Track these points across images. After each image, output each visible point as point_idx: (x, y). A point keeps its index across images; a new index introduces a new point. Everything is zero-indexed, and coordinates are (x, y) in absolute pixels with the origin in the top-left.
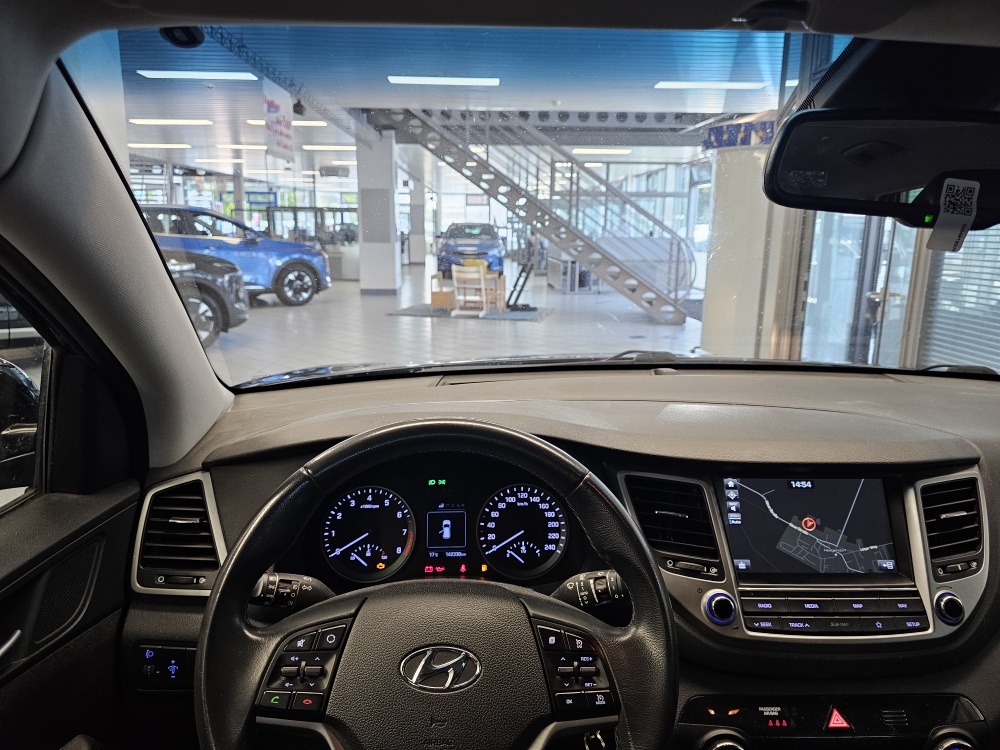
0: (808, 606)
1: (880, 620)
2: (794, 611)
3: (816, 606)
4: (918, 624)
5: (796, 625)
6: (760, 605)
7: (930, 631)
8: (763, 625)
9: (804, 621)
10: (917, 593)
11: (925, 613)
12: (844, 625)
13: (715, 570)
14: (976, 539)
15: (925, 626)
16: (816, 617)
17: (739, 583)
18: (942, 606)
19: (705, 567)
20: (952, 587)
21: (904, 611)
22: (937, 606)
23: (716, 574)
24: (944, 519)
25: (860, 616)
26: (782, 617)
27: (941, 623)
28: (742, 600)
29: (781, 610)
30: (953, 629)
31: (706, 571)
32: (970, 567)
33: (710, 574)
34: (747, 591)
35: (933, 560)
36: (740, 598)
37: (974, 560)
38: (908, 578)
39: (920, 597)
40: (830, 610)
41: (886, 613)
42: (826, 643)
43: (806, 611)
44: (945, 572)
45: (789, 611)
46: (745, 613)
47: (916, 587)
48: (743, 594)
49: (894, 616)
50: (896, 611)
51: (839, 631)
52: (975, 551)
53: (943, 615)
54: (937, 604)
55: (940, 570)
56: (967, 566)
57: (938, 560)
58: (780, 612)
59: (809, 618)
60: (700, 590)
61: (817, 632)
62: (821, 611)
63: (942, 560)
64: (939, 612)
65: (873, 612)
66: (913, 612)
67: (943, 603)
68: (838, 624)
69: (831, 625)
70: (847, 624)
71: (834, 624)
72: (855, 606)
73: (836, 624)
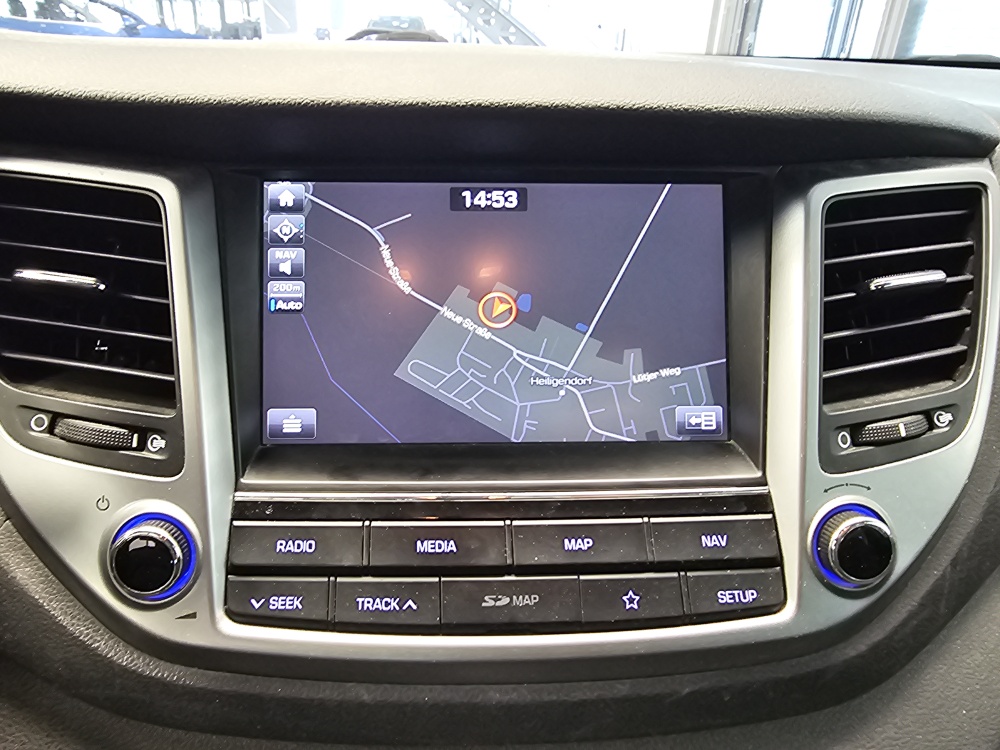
0: (425, 546)
1: (637, 586)
2: (377, 561)
4: (750, 595)
5: (379, 605)
6: (281, 546)
7: (784, 615)
8: (277, 603)
9: (401, 593)
10: (763, 503)
11: (777, 561)
12: (521, 601)
13: (160, 443)
14: (959, 348)
15: (772, 600)
16: (443, 579)
17: (242, 477)
18: (832, 545)
19: (136, 436)
20: (869, 489)
21: (718, 556)
22: (818, 541)
23: (160, 455)
24: (881, 290)
25: (579, 573)
26: (339, 579)
27: (823, 589)
28: (233, 530)
29: (341, 561)
30: (853, 607)
31: (135, 445)
32: (932, 426)
33: (145, 454)
34: (255, 503)
35: (826, 408)
36: (231, 524)
37: (945, 408)
38: (748, 459)
39: (772, 512)
40: (491, 559)
41: (659, 563)
42: (457, 657)
43: (416, 562)
44: (855, 443)
45: (365, 563)
46: (231, 569)
47: (766, 484)
48: (241, 510)
49: (682, 573)
50: (692, 557)
51: (506, 620)
52: (950, 383)
53: (830, 568)
54: (819, 536)
55: (844, 437)
56: (925, 425)
57: (839, 407)
58: (336, 563)
59: (420, 583)
60: (103, 503)
61: (434, 626)
62: (463, 562)
63: (854, 407)
64: (821, 561)
65: (622, 560)
66: (744, 559)
67: (836, 535)
68: (505, 601)
69: (484, 604)
70: (535, 599)
71: (496, 600)
72: (569, 545)
73: (500, 599)
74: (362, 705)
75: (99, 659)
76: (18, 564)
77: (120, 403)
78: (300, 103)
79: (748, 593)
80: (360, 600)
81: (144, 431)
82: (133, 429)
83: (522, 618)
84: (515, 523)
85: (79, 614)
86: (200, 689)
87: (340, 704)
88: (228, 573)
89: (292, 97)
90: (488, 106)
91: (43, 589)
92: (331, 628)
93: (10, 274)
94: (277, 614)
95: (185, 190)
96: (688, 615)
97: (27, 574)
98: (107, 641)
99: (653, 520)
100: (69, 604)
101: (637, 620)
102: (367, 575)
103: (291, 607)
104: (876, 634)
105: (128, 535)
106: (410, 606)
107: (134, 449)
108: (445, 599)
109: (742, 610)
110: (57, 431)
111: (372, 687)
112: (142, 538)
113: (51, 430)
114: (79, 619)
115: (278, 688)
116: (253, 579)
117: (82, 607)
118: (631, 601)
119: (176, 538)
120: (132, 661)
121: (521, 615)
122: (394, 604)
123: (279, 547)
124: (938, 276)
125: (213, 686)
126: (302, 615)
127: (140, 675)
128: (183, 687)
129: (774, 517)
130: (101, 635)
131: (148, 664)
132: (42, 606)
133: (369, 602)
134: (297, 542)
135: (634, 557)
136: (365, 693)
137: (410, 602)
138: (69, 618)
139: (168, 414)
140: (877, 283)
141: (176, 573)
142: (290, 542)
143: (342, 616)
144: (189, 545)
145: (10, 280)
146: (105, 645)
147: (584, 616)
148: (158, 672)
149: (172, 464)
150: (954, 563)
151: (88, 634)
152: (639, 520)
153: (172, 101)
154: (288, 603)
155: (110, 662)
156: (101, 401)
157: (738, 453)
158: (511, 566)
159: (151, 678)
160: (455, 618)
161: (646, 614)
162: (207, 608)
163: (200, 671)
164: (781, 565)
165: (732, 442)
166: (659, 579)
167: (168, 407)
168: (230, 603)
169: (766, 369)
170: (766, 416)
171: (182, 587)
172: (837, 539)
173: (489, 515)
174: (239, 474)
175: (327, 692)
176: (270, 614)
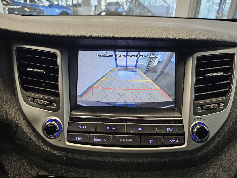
0: (108, 128)
1: (153, 138)
4: (177, 141)
5: (98, 140)
6: (79, 127)
7: (184, 146)
8: (78, 139)
9: (103, 138)
10: (181, 122)
11: (183, 134)
12: (128, 140)
13: (55, 105)
14: (227, 89)
15: (182, 143)
16: (112, 135)
17: (72, 112)
18: (195, 131)
19: (50, 103)
20: (204, 119)
21: (170, 133)
23: (55, 107)
24: (209, 76)
25: (140, 135)
26: (90, 134)
27: (193, 141)
28: (69, 123)
29: (91, 130)
30: (200, 145)
31: (50, 105)
32: (219, 106)
33: (52, 107)
34: (74, 118)
35: (195, 102)
36: (69, 122)
37: (223, 103)
38: (179, 112)
39: (183, 124)
40: (122, 131)
41: (158, 134)
42: (114, 152)
43: (106, 131)
44: (201, 110)
45: (96, 131)
46: (68, 131)
47: (182, 118)
48: (71, 119)
49: (163, 136)
50: (165, 133)
51: (125, 144)
52: (224, 97)
53: (194, 136)
54: (192, 129)
55: (199, 108)
56: (218, 106)
57: (199, 102)
58: (90, 131)
59: (107, 136)
60: (43, 117)
61: (110, 145)
62: (116, 132)
63: (202, 102)
64: (193, 135)
65: (150, 133)
66: (176, 134)
67: (196, 129)
68: (125, 140)
69: (120, 141)
70: (131, 140)
71: (123, 140)
72: (139, 129)
74: (94, 161)
75: (41, 149)
76: (26, 128)
77: (47, 96)
78: (85, 36)
80: (95, 139)
81: (52, 102)
82: (50, 102)
83: (128, 144)
84: (127, 124)
86: (61, 156)
87: (90, 160)
88: (68, 132)
89: (84, 35)
90: (124, 38)
91: (31, 134)
92: (88, 144)
93: (26, 69)
95: (62, 52)
96: (163, 145)
97: (27, 130)
99: (157, 124)
100: (36, 137)
101: (152, 145)
102: (96, 134)
104: (205, 151)
105: (48, 123)
107: (50, 106)
108: (112, 139)
109: (175, 144)
110: (34, 101)
111: (97, 157)
112: (51, 124)
113: (33, 101)
114: (38, 140)
115: (77, 156)
116: (73, 133)
117: (38, 138)
118: (151, 141)
119: (57, 124)
120: (48, 149)
121: (128, 143)
122: (101, 140)
123: (78, 127)
124: (222, 74)
125: (64, 155)
126: (83, 141)
127: (49, 152)
128: (58, 155)
129: (183, 125)
130: (42, 144)
131: (51, 150)
132: (30, 137)
133: (96, 139)
134: (82, 126)
135: (152, 132)
136: (95, 158)
137: (105, 140)
139: (57, 99)
141: (57, 132)
142: (81, 126)
143: (91, 142)
144: (60, 126)
146: (43, 146)
147: (141, 144)
149: (57, 109)
150: (224, 136)
151: (39, 143)
152: (154, 124)
153: (60, 36)
154: (80, 139)
155: (43, 149)
156: (43, 96)
157: (177, 111)
158: (126, 133)
159: (52, 153)
160: (114, 143)
161: (154, 144)
162: (63, 139)
163: (61, 152)
164: (184, 135)
165: (176, 108)
166: (157, 137)
167: (57, 97)
168: (68, 138)
169: (183, 93)
170: (182, 103)
171: (58, 134)
172: (196, 130)
173: (122, 122)
174: (71, 111)
175: (87, 158)
176: (76, 141)
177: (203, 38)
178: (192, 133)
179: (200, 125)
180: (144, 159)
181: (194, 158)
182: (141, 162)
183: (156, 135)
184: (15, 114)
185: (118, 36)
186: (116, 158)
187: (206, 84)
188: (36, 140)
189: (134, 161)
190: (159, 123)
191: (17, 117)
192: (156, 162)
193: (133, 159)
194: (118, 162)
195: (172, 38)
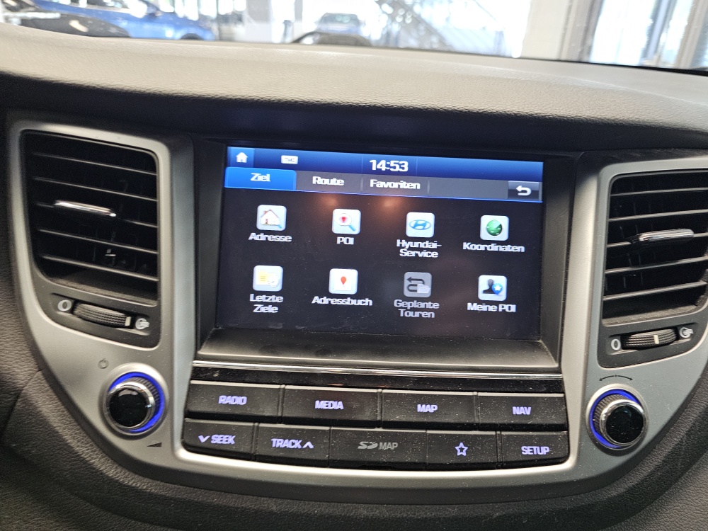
0: (321, 405)
1: (466, 440)
2: (288, 413)
3: (338, 405)
4: (544, 450)
5: (287, 444)
6: (223, 400)
7: (568, 465)
8: (217, 439)
9: (303, 436)
10: (557, 386)
11: (564, 427)
12: (385, 446)
13: (145, 324)
14: (701, 283)
15: (560, 454)
16: (332, 428)
17: (200, 349)
18: (603, 417)
19: (128, 318)
20: (631, 379)
21: (523, 422)
22: (594, 415)
23: (145, 332)
24: (647, 242)
25: (427, 429)
26: (261, 425)
27: (595, 448)
28: (191, 387)
29: (263, 412)
30: (618, 461)
31: (127, 324)
32: (678, 337)
33: (134, 331)
34: (206, 369)
35: (605, 322)
36: (190, 382)
37: (688, 325)
38: (550, 354)
39: (563, 393)
40: (367, 416)
41: (482, 424)
42: (339, 484)
43: (315, 416)
44: (623, 347)
45: (280, 414)
46: (188, 414)
47: (560, 373)
48: (198, 373)
49: (498, 432)
50: (506, 421)
51: (374, 460)
52: (693, 307)
53: (601, 434)
54: (594, 412)
55: (616, 343)
56: (673, 336)
57: (614, 321)
58: (260, 414)
59: (316, 430)
60: (104, 364)
61: (324, 461)
62: (347, 417)
63: (624, 322)
64: (595, 428)
65: (457, 421)
66: (542, 425)
67: (605, 411)
68: (374, 446)
69: (359, 447)
70: (395, 445)
72: (422, 408)
73: (371, 444)
74: (272, 513)
75: (94, 471)
76: (44, 402)
77: (119, 295)
78: (252, 100)
79: (543, 448)
81: (135, 315)
82: (127, 313)
83: (385, 458)
84: (385, 391)
85: (83, 439)
86: (161, 495)
87: (256, 512)
88: (185, 417)
89: (249, 95)
90: (380, 107)
91: (60, 420)
92: (253, 459)
93: (52, 202)
94: (216, 447)
95: (174, 152)
96: (500, 462)
97: (48, 407)
98: (100, 458)
99: (480, 394)
100: (76, 431)
101: (465, 464)
102: (280, 423)
103: (226, 443)
104: (632, 480)
105: (119, 387)
106: (308, 446)
107: (127, 328)
108: (333, 442)
109: (538, 460)
110: (76, 312)
111: (280, 501)
112: (130, 389)
113: (72, 311)
114: (82, 442)
115: (215, 499)
116: (202, 421)
117: (85, 434)
118: (462, 450)
119: (151, 391)
120: (117, 473)
123: (221, 400)
124: (688, 233)
125: (169, 494)
126: (234, 449)
127: (121, 484)
128: (150, 494)
129: (565, 397)
130: (97, 454)
131: (127, 477)
132: (58, 432)
134: (233, 397)
135: (466, 420)
136: (273, 505)
138: (76, 441)
139: (151, 304)
140: (644, 237)
141: (149, 414)
142: (229, 397)
143: (261, 451)
144: (160, 395)
145: (52, 207)
146: (99, 461)
147: (428, 458)
148: (134, 483)
149: (151, 339)
150: (689, 434)
151: (88, 453)
152: (470, 394)
154: (225, 439)
155: (102, 474)
156: (108, 292)
157: (544, 350)
158: (380, 421)
159: (128, 486)
160: (339, 456)
161: (471, 460)
162: (169, 440)
163: (162, 484)
164: (567, 429)
165: (540, 341)
166: (481, 436)
167: (152, 299)
168: (185, 437)
169: (565, 293)
170: (563, 325)
171: (153, 424)
172: (606, 414)
173: (367, 385)
174: (198, 347)
175: (248, 503)
176: (212, 447)
177: (633, 119)
178: (594, 425)
179: (621, 398)
180: (438, 507)
181: (597, 503)
182: (426, 518)
183: (476, 430)
184: (11, 352)
185: (362, 100)
186: (345, 505)
187: (633, 265)
188: (78, 441)
189: (405, 515)
190: (487, 389)
191: (17, 363)
192: (477, 517)
193: (400, 507)
194: (349, 517)
195: (536, 112)
